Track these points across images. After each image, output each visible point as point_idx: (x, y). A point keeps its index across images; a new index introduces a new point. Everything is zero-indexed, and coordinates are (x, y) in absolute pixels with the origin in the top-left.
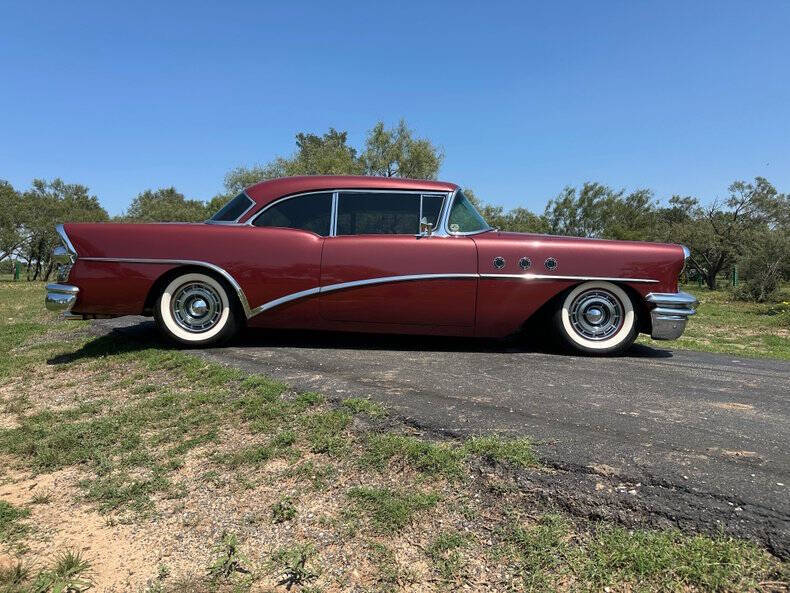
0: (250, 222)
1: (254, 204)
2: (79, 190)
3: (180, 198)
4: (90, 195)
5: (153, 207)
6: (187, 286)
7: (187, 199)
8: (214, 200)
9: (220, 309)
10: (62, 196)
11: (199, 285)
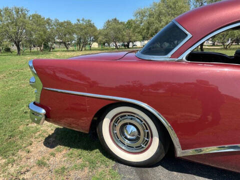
0: (184, 57)
1: (190, 36)
2: (89, 21)
3: (118, 21)
4: (92, 22)
5: (110, 25)
6: (122, 115)
7: (120, 21)
8: (129, 21)
9: (149, 135)
10: (85, 23)
11: (132, 115)
